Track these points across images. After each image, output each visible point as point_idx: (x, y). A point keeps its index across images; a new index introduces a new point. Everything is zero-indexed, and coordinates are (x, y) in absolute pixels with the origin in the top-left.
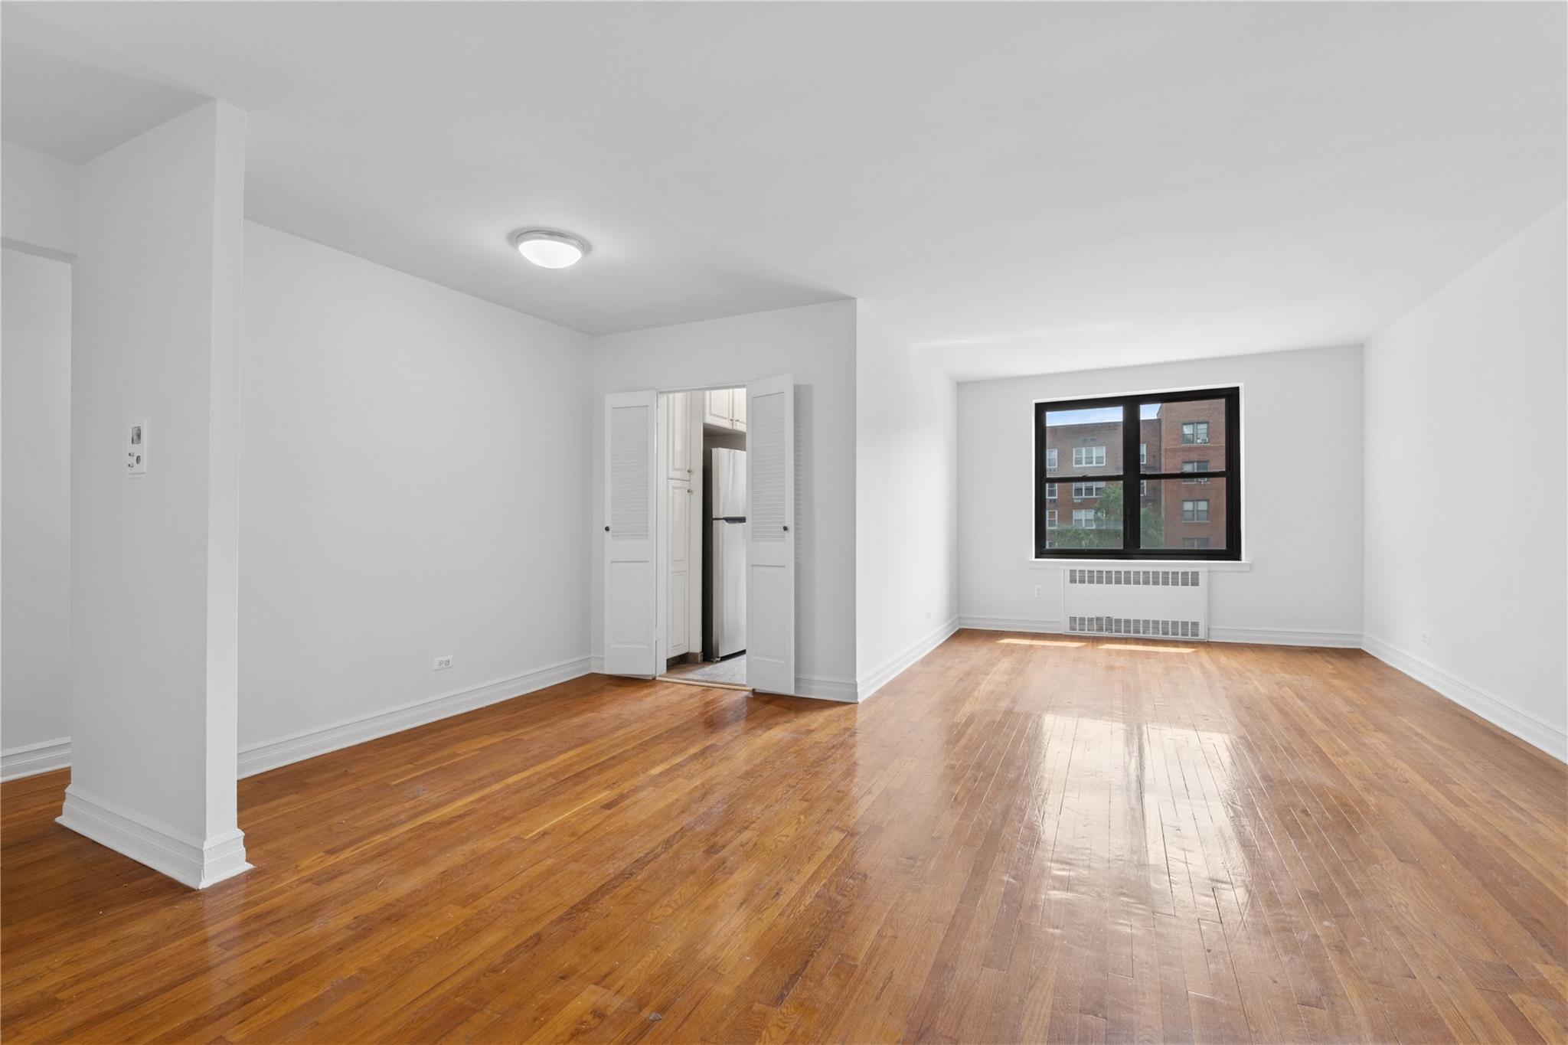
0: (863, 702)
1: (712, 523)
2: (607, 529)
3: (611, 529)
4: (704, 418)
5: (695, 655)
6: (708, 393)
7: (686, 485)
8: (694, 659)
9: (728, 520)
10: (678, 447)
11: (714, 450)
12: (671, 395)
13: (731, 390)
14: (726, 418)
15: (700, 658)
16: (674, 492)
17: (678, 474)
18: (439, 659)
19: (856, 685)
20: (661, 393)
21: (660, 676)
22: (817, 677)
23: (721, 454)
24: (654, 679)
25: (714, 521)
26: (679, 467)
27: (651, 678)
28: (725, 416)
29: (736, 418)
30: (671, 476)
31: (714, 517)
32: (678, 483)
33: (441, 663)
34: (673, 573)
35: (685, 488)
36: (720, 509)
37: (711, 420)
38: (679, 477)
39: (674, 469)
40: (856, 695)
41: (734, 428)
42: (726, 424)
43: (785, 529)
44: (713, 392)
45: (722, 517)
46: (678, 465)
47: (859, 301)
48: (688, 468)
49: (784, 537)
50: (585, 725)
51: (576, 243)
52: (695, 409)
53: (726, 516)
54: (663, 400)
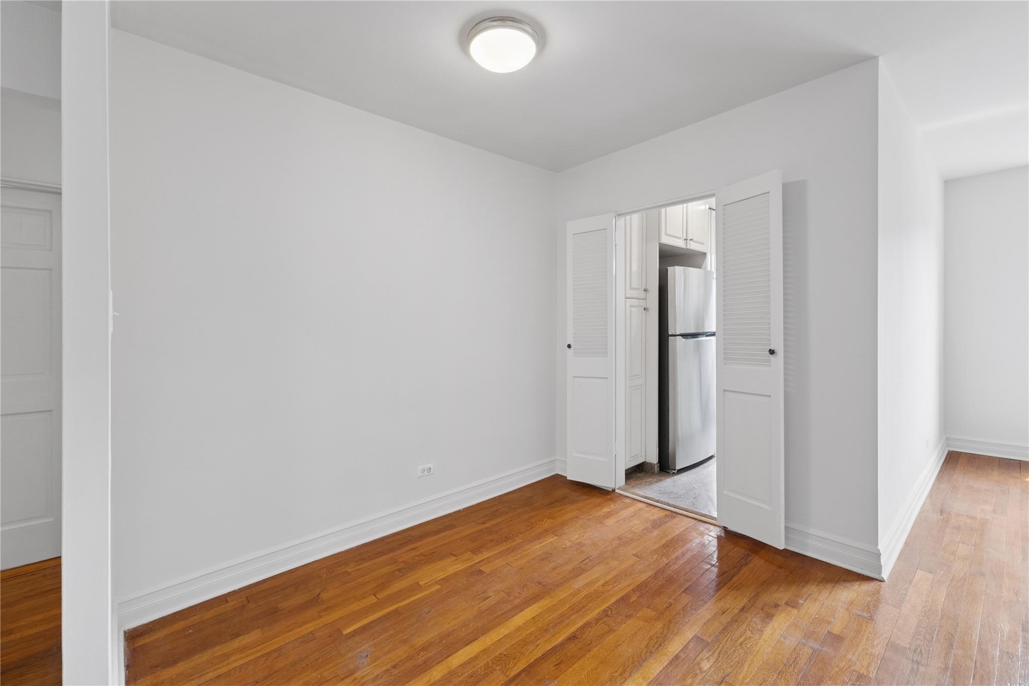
0: (889, 578)
1: (668, 339)
2: (569, 346)
3: (573, 346)
4: (659, 238)
5: (651, 465)
6: (663, 210)
7: (643, 303)
8: (651, 469)
9: (685, 336)
10: (635, 268)
11: (670, 269)
12: (628, 217)
13: (685, 205)
14: (680, 238)
15: (657, 469)
16: (631, 310)
17: (635, 294)
18: (420, 468)
19: (878, 555)
20: (619, 215)
21: (619, 489)
22: (812, 531)
23: (676, 273)
24: (614, 491)
25: (670, 337)
26: (636, 287)
27: (610, 490)
28: (680, 236)
29: (690, 237)
30: (628, 295)
31: (670, 333)
32: (635, 302)
33: (423, 471)
34: (630, 387)
35: (642, 306)
36: (677, 325)
37: (666, 240)
38: (636, 296)
39: (631, 289)
40: (879, 568)
41: (688, 247)
42: (680, 243)
43: (772, 352)
44: (669, 209)
45: (678, 333)
46: (635, 285)
47: (882, 62)
48: (644, 287)
49: (769, 361)
50: (545, 557)
51: (530, 31)
52: (651, 228)
53: (683, 332)
54: (621, 221)
